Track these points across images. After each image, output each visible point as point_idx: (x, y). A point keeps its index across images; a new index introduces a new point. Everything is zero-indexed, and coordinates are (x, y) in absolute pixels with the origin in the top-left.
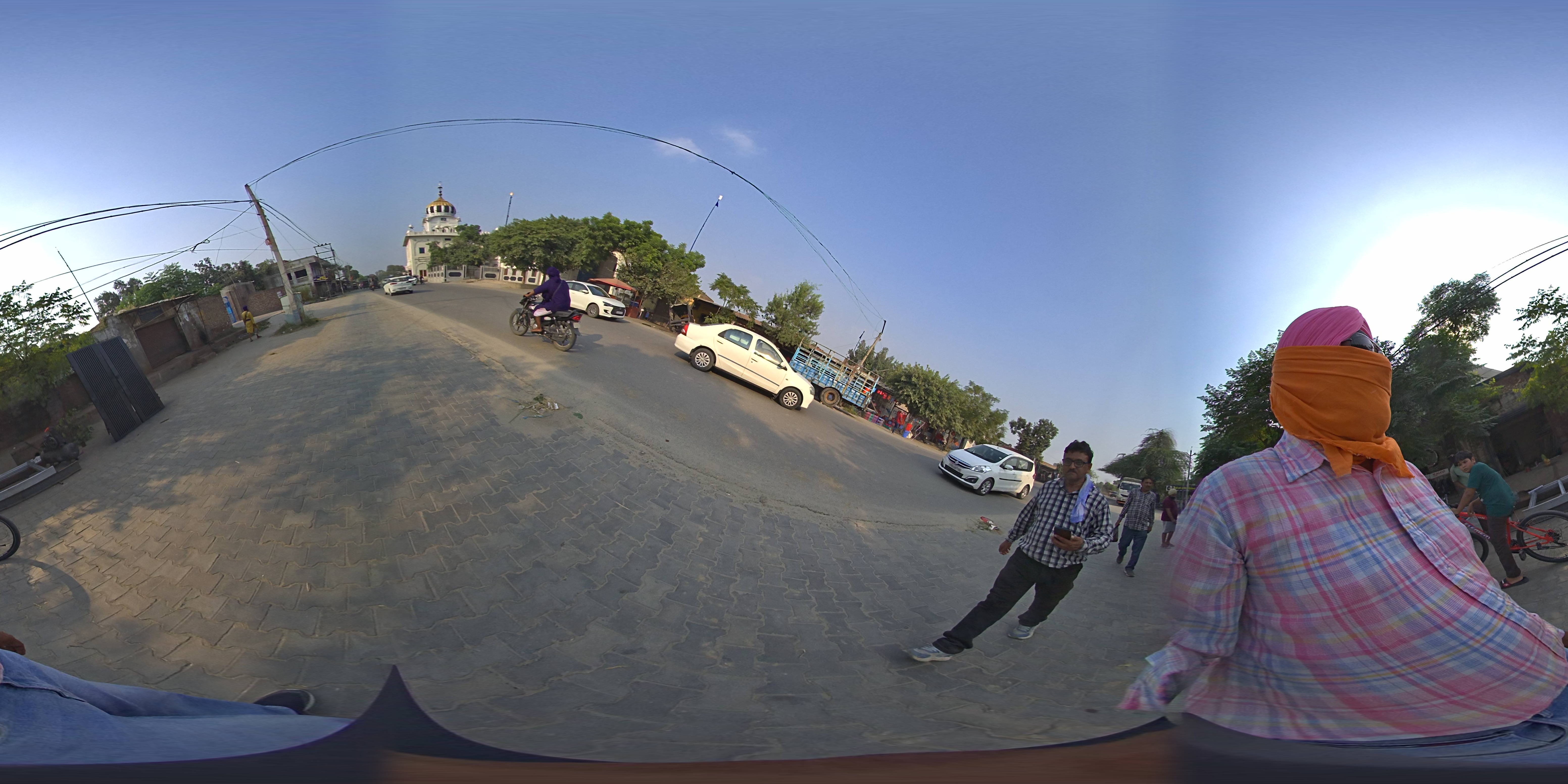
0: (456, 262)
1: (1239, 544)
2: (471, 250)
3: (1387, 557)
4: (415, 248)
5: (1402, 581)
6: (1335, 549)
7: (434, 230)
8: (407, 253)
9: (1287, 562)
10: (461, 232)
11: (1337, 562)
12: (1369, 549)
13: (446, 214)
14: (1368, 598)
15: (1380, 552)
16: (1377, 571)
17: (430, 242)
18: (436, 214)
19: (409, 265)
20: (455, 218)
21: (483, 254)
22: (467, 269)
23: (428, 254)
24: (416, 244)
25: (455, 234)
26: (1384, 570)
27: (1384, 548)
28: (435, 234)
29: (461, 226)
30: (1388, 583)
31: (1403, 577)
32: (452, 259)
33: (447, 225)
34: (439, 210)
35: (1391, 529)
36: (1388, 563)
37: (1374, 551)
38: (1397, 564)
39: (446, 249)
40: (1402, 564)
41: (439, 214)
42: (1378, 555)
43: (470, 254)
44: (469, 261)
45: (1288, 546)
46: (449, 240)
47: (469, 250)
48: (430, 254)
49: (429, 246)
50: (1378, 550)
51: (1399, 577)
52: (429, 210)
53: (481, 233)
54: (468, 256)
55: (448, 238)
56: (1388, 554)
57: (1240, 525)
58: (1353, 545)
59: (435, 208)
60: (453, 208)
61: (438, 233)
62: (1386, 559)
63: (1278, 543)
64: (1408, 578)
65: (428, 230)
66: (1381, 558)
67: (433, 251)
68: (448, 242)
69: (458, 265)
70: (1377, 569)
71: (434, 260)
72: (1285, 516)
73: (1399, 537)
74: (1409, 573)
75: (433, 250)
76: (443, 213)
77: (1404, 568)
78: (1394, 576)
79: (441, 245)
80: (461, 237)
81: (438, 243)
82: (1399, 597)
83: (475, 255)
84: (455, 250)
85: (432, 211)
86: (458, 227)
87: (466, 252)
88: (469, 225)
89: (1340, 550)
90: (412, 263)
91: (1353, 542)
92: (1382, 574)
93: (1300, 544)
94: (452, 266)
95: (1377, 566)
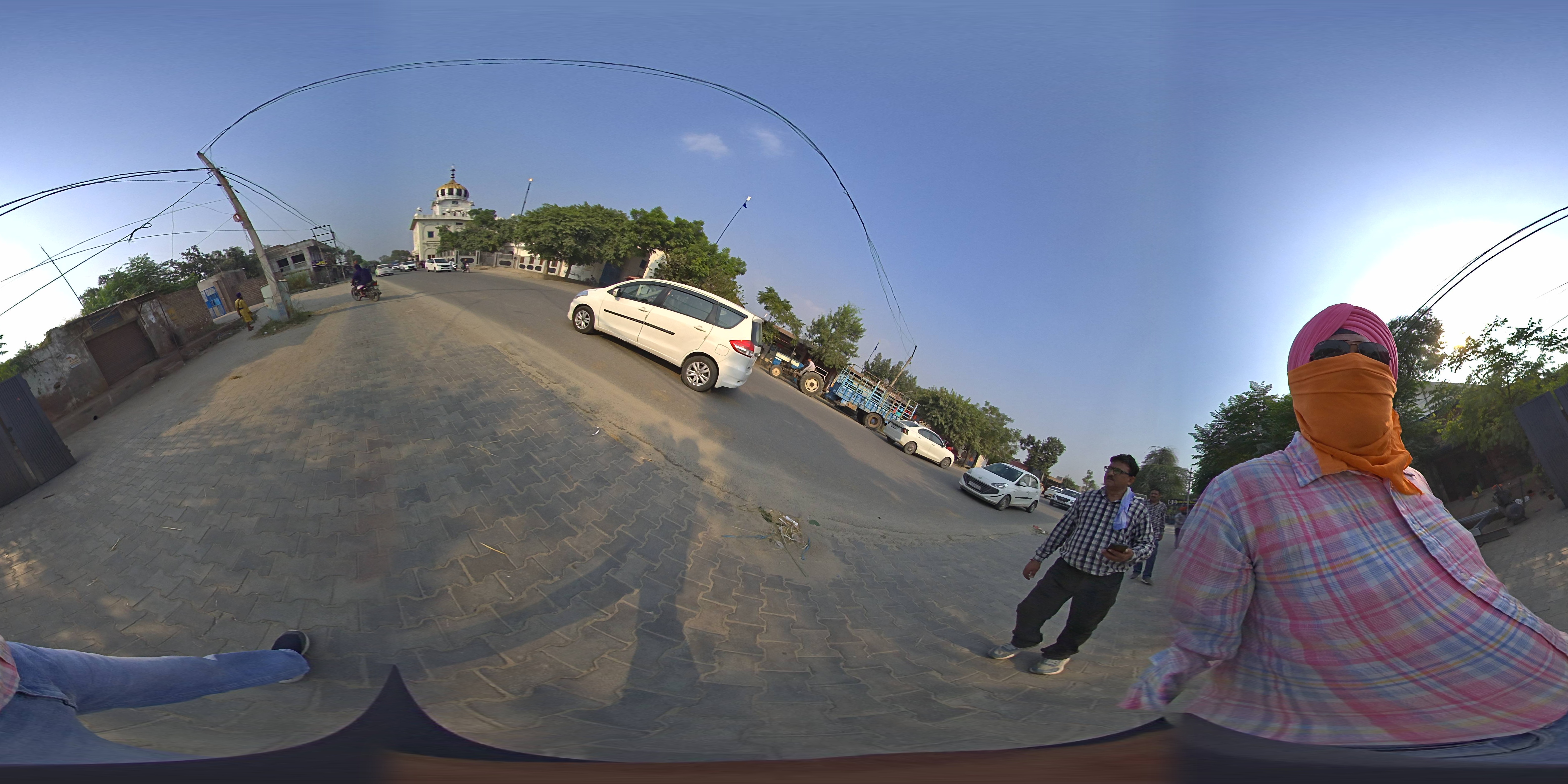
0: (469, 248)
1: (1248, 550)
2: (486, 235)
3: (1399, 564)
4: (423, 232)
5: (1414, 588)
6: (1348, 556)
7: (444, 214)
8: (414, 237)
9: (1299, 568)
10: (474, 216)
11: (1350, 569)
12: (1381, 556)
13: (458, 198)
14: (1381, 605)
15: (1392, 560)
16: (1389, 578)
17: (439, 226)
18: (447, 197)
19: (417, 249)
20: (468, 202)
21: (498, 240)
22: (481, 256)
23: (437, 238)
24: (424, 227)
25: (468, 217)
26: (1397, 577)
27: (1396, 555)
28: (446, 217)
29: (475, 210)
30: (1401, 589)
31: (1414, 584)
32: (464, 245)
33: (459, 208)
34: (451, 192)
35: (1404, 535)
36: (1400, 570)
37: (1387, 558)
38: (1409, 571)
39: (456, 234)
40: (1413, 570)
41: (451, 197)
42: (1391, 563)
43: (484, 239)
44: (482, 247)
45: (1301, 552)
46: (461, 224)
47: (483, 236)
48: (439, 238)
49: (438, 230)
50: (1390, 557)
51: (1411, 584)
52: (440, 193)
53: (496, 219)
54: (481, 242)
55: (459, 223)
56: (1400, 561)
57: (1250, 530)
58: (1366, 552)
59: (446, 191)
60: (466, 192)
61: (448, 216)
62: (1398, 566)
63: (1290, 549)
64: (1420, 584)
65: (438, 213)
66: (1394, 566)
67: (443, 236)
68: (459, 226)
69: (470, 250)
70: (1389, 576)
71: (444, 244)
72: (1297, 521)
73: (1411, 544)
74: (1421, 580)
75: (443, 234)
76: (454, 197)
77: (1416, 574)
78: (1405, 582)
79: (452, 229)
80: (474, 221)
81: (449, 227)
82: (1412, 604)
83: (489, 240)
84: (467, 234)
85: (443, 194)
86: (472, 211)
87: (479, 237)
88: (484, 210)
89: (1354, 557)
90: (419, 248)
91: (1366, 549)
92: (1395, 581)
93: (1312, 551)
94: (464, 252)
95: (1390, 572)
